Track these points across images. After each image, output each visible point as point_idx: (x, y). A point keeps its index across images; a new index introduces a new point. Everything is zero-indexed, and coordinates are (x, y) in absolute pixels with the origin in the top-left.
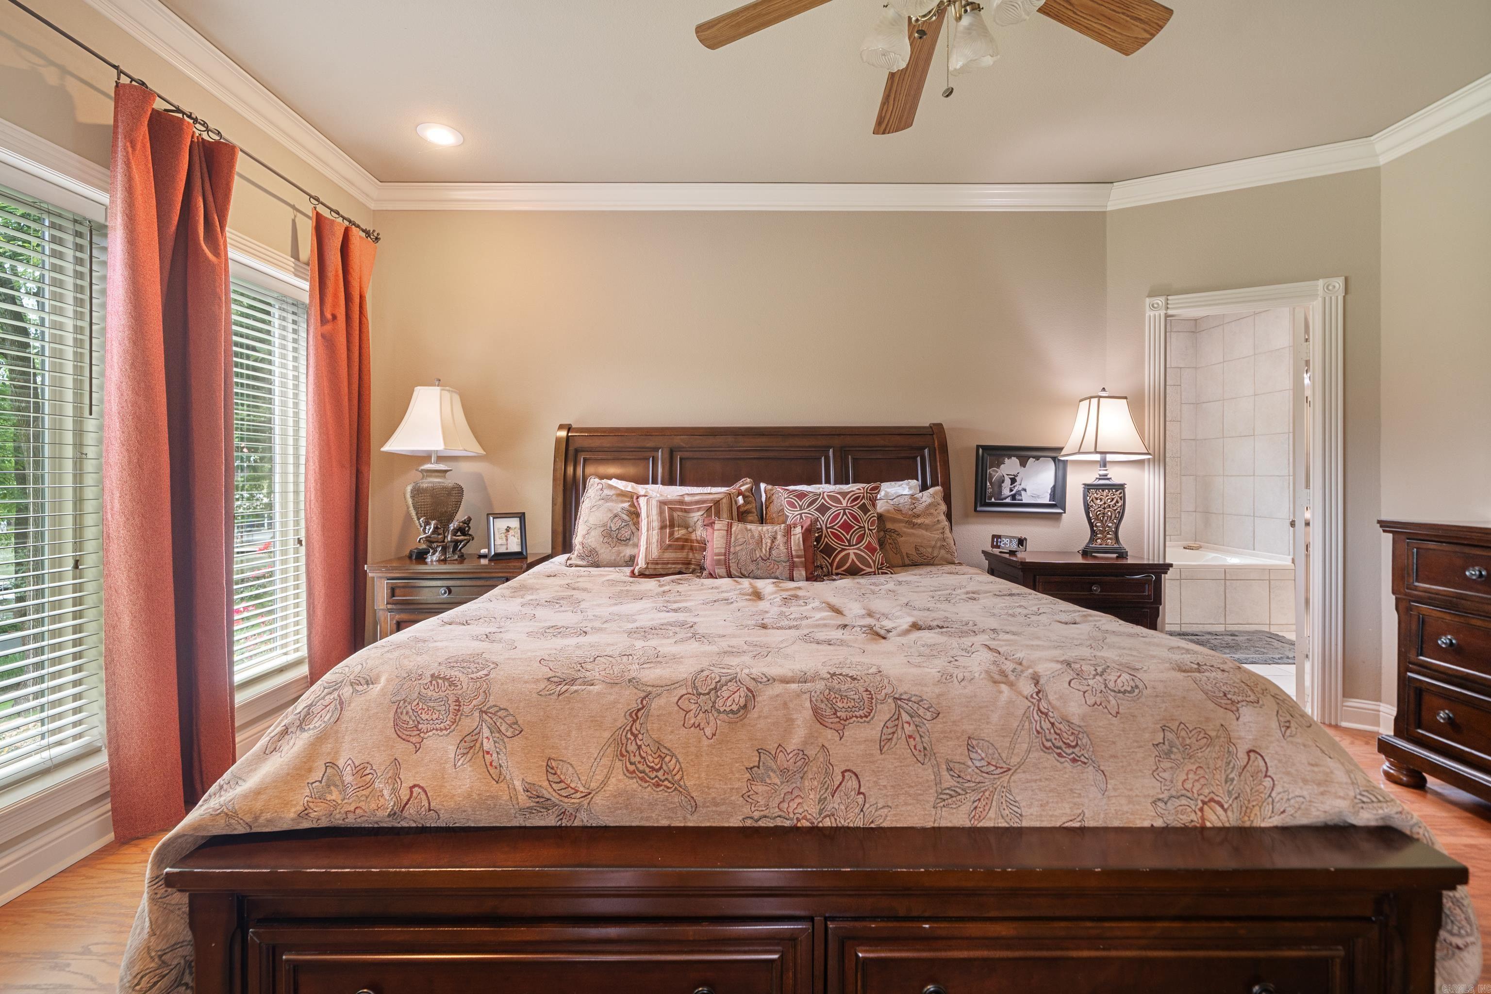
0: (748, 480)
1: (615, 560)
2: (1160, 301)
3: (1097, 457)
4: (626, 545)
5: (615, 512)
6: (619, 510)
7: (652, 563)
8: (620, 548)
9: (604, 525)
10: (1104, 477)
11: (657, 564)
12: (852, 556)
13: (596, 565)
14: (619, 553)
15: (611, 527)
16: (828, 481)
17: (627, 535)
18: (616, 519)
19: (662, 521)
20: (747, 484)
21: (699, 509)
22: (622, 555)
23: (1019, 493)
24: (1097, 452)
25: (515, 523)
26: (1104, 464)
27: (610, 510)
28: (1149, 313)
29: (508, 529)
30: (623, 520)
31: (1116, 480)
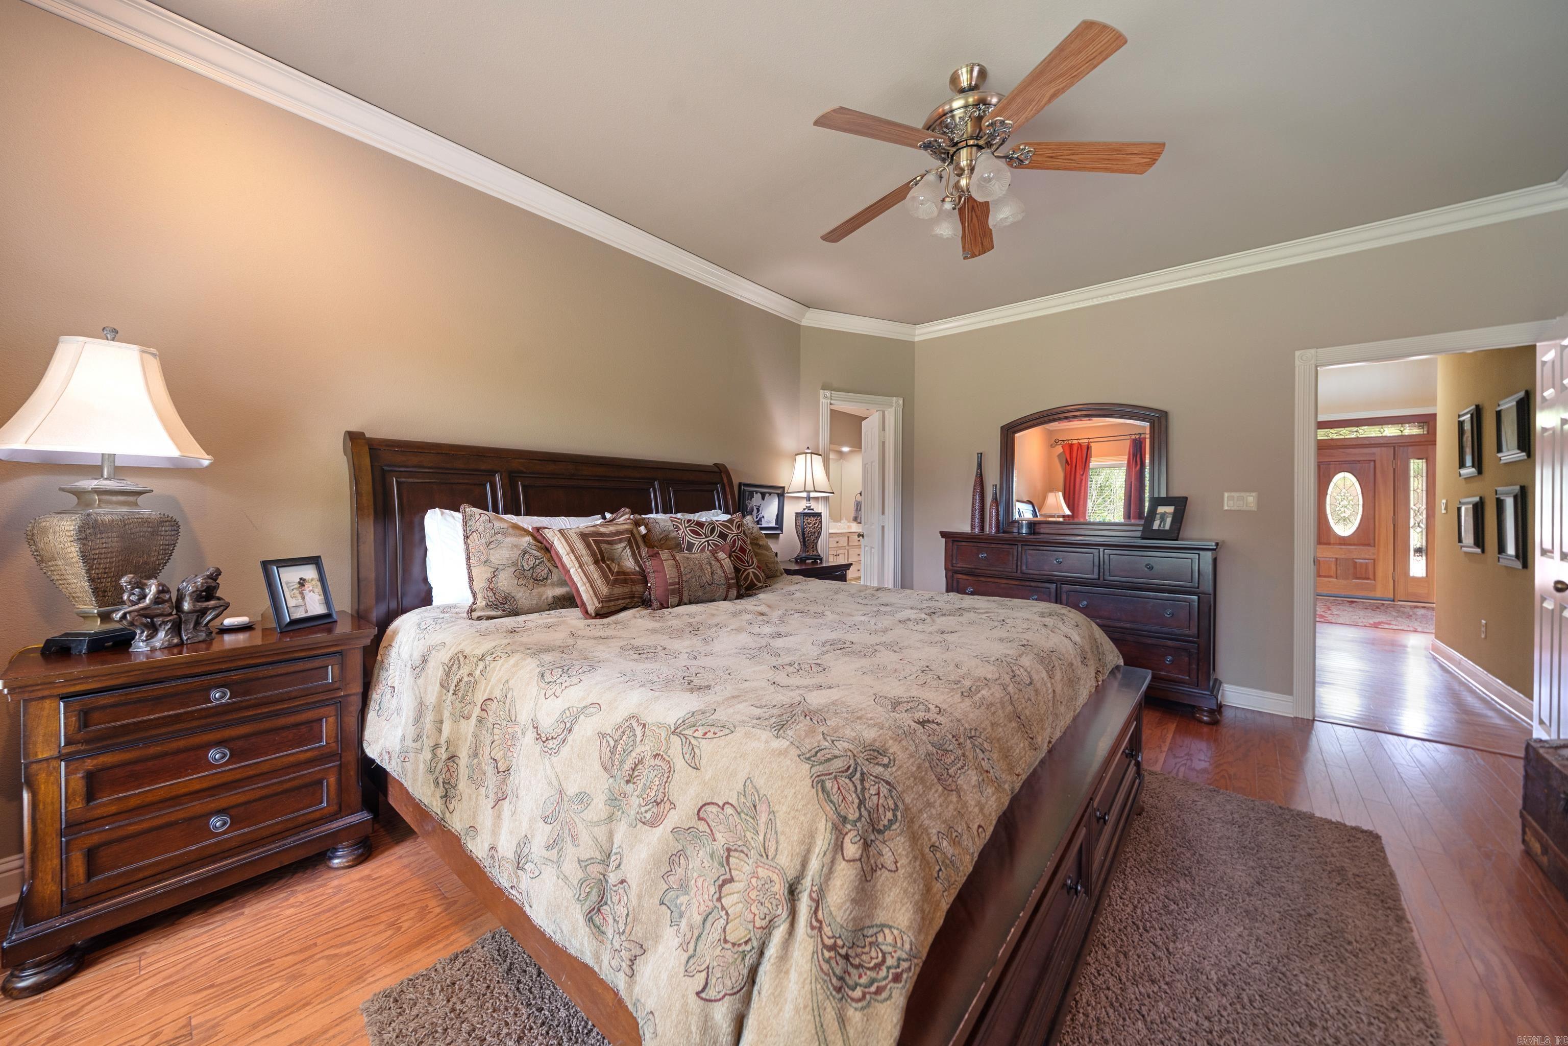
0: (627, 510)
1: (537, 604)
2: (828, 393)
3: (804, 495)
4: (544, 585)
5: (522, 548)
6: (526, 545)
7: (606, 601)
8: (540, 589)
9: (514, 564)
10: (809, 508)
11: (610, 601)
12: (751, 575)
13: (515, 613)
14: (540, 595)
15: (522, 566)
16: (657, 512)
17: (544, 574)
18: (527, 556)
19: (593, 554)
20: (626, 513)
21: (621, 541)
22: (544, 597)
23: (760, 520)
24: (805, 491)
25: (309, 573)
26: (809, 499)
27: (516, 546)
28: (822, 400)
29: (302, 583)
30: (536, 557)
31: (816, 511)
